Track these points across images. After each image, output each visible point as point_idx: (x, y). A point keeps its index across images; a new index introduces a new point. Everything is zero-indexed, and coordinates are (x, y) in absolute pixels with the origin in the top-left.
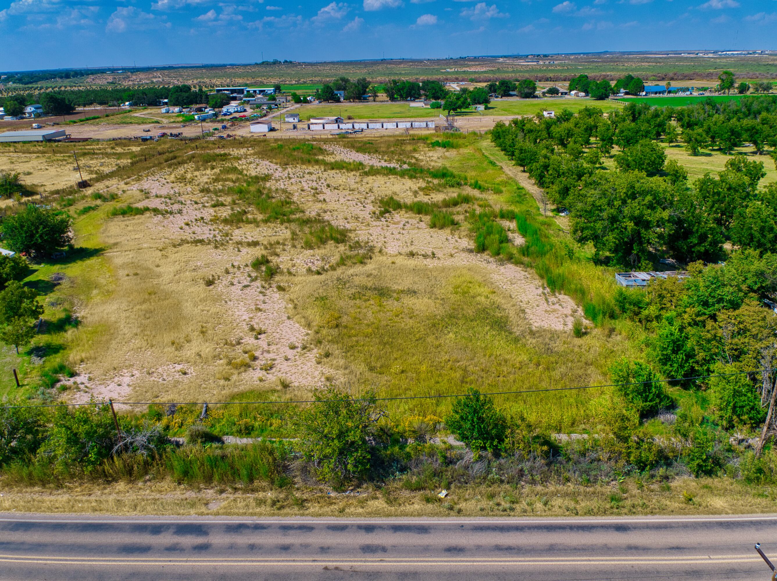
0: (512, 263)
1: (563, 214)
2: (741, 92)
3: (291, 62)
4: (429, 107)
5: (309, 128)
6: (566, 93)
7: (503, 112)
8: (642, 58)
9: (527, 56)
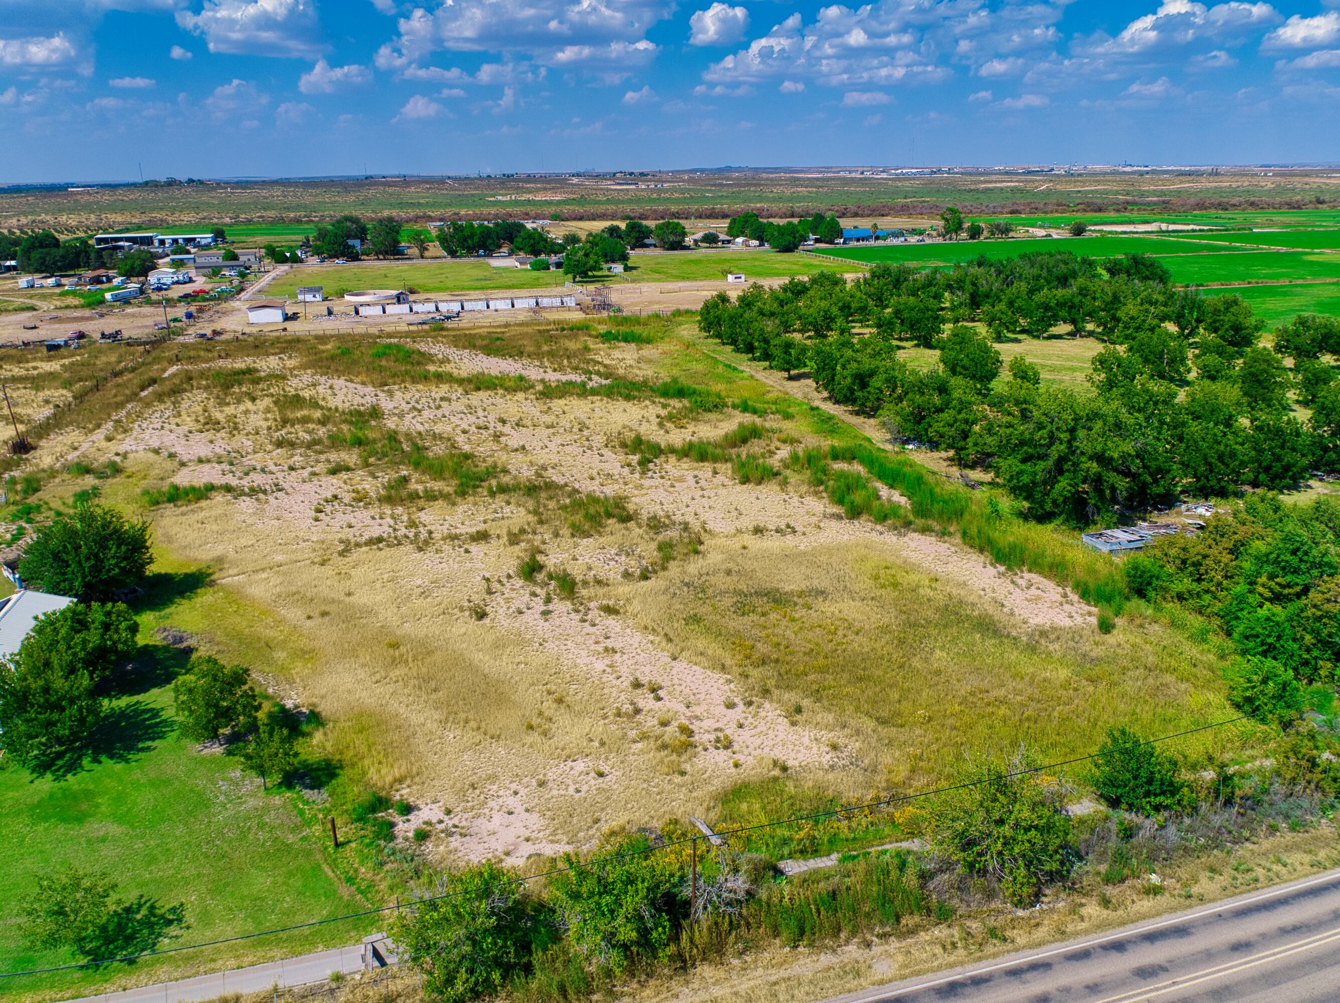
0: (915, 531)
1: (911, 447)
2: (972, 237)
3: (201, 182)
4: (529, 267)
5: (357, 312)
6: (729, 242)
7: (657, 276)
8: (790, 179)
9: (614, 174)
